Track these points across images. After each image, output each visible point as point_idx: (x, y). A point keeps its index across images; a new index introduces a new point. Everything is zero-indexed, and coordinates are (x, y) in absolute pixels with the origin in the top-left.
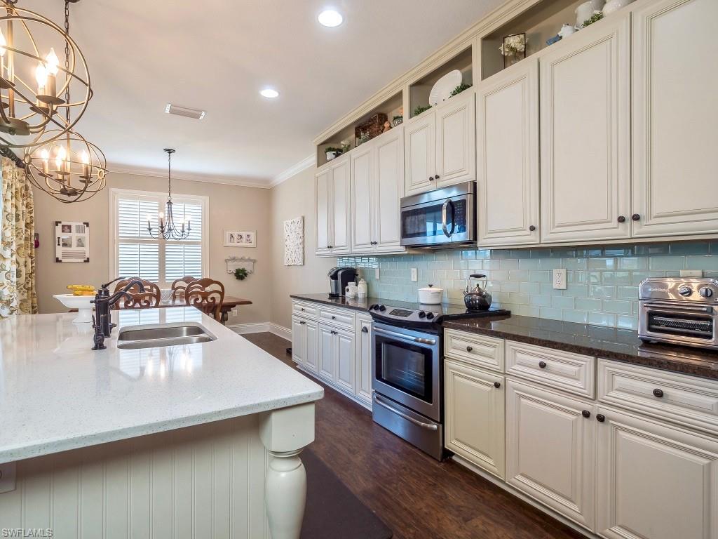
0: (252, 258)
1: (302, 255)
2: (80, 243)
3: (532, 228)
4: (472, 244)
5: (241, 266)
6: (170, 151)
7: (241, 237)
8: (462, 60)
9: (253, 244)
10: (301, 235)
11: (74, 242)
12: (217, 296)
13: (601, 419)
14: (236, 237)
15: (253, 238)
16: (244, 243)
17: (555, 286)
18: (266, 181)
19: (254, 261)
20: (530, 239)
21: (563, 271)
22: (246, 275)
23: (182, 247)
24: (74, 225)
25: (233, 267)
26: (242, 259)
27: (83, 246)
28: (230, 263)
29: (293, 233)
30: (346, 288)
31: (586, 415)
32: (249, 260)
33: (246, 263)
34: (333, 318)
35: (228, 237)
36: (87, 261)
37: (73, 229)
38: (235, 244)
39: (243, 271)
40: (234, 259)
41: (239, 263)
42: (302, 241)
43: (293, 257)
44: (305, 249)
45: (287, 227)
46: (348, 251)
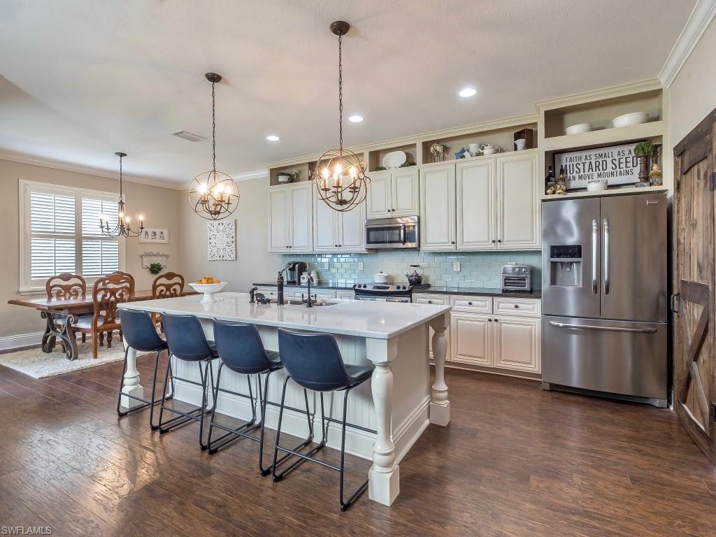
0: (165, 254)
1: (234, 252)
3: (453, 243)
4: (417, 249)
5: (156, 261)
6: (122, 155)
7: (155, 234)
8: (407, 149)
9: (165, 241)
10: (234, 235)
12: (177, 287)
13: (496, 320)
14: (150, 234)
15: (166, 235)
16: (158, 240)
17: (455, 270)
18: (179, 183)
19: (167, 256)
20: (452, 248)
21: (459, 263)
22: (159, 269)
23: (100, 243)
25: (148, 262)
26: (157, 255)
28: (145, 259)
29: (221, 233)
30: (301, 276)
31: (490, 320)
32: (163, 255)
33: (160, 258)
35: (143, 234)
38: (150, 240)
39: (158, 265)
40: (150, 255)
41: (155, 258)
42: (234, 240)
43: (221, 253)
44: (238, 247)
45: (212, 228)
46: (309, 251)
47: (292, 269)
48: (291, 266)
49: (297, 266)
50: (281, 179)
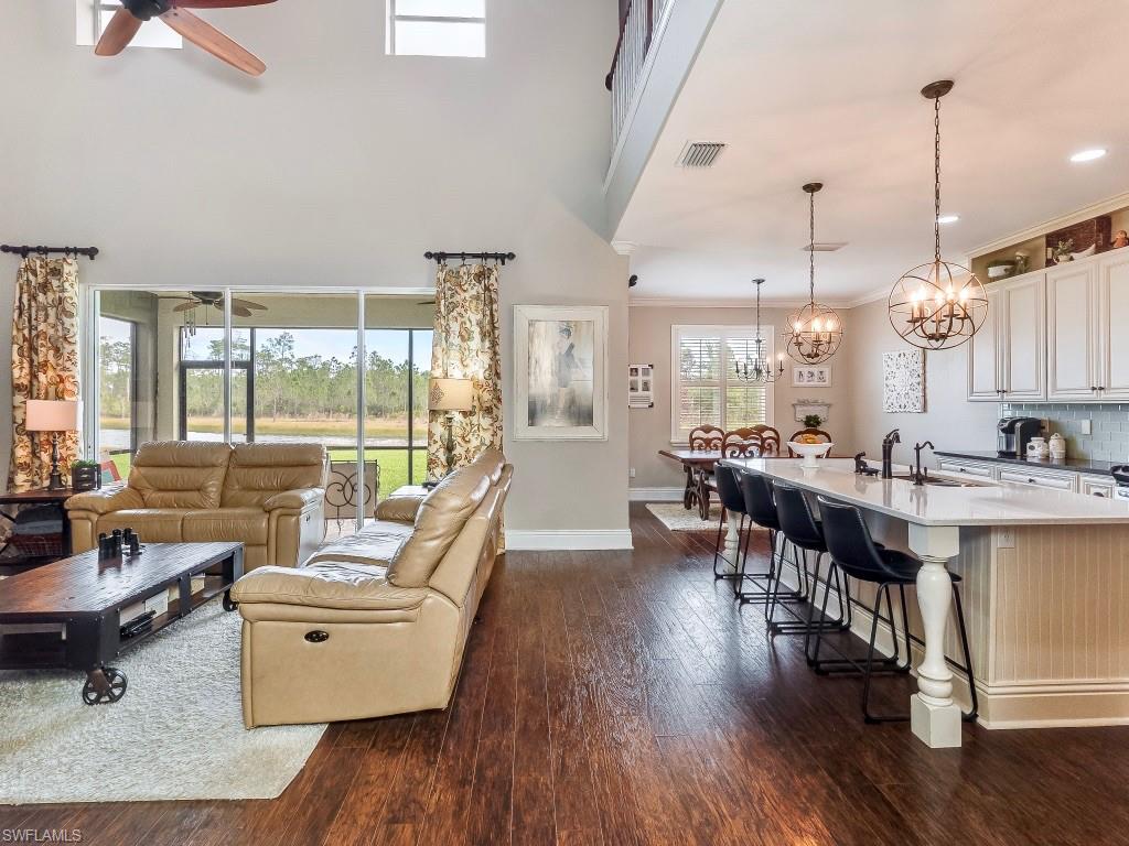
0: (827, 402)
1: (922, 400)
2: (646, 387)
5: (812, 411)
6: (760, 281)
7: (812, 375)
9: (827, 384)
10: (921, 372)
11: (640, 387)
14: (806, 374)
15: (827, 375)
16: (815, 383)
18: (848, 299)
19: (829, 406)
22: (818, 423)
23: (745, 390)
24: (640, 367)
25: (802, 413)
26: (815, 403)
27: (648, 390)
28: (798, 408)
29: (903, 369)
32: (824, 404)
33: (819, 408)
34: (1031, 481)
35: (796, 375)
36: (651, 406)
37: (640, 372)
38: (805, 383)
39: (816, 418)
40: (803, 403)
41: (811, 408)
42: (920, 380)
43: (903, 401)
44: (927, 391)
45: (890, 362)
46: (1040, 398)
47: (1009, 430)
48: (1006, 425)
49: (1018, 425)
50: (993, 272)
